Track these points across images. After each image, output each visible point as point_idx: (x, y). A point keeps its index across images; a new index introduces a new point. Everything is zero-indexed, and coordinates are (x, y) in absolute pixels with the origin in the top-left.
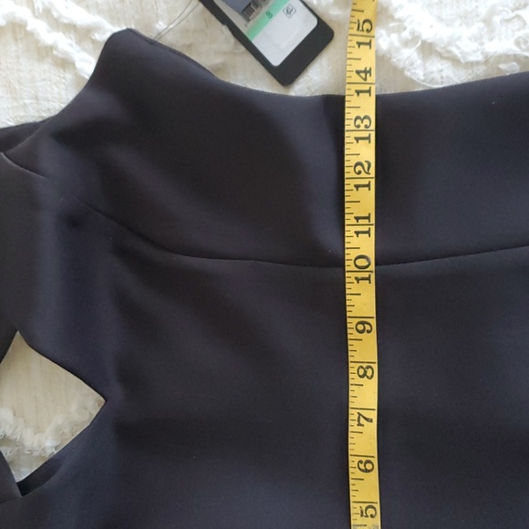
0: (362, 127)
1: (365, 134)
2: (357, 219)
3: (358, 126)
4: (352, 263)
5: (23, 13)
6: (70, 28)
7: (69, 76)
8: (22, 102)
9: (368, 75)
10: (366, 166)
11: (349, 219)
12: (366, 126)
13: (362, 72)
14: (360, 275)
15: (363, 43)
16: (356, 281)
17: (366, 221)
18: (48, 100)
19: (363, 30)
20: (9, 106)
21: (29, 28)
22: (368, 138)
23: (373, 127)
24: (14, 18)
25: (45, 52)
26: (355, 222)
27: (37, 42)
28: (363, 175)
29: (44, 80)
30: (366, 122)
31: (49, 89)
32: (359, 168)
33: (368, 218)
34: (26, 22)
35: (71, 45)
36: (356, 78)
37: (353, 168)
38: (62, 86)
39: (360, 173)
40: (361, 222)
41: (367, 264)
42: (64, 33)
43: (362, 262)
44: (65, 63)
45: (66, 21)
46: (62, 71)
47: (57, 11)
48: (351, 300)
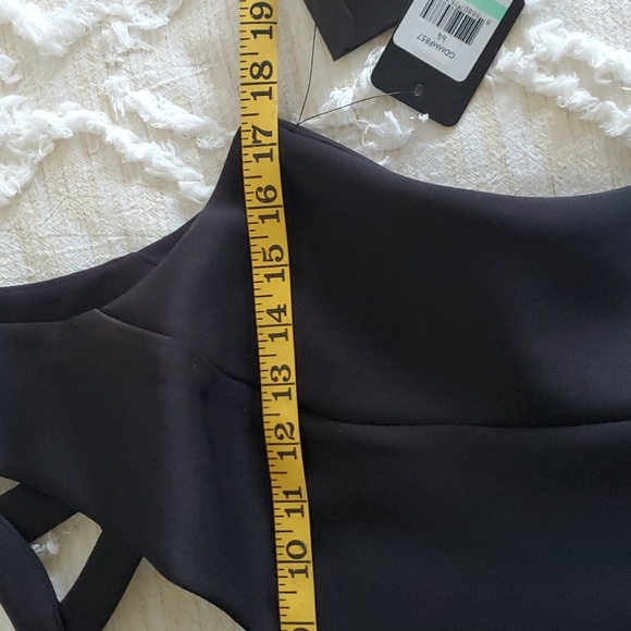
0: (281, 381)
1: (284, 389)
2: (287, 493)
3: (276, 379)
4: (284, 551)
5: (97, 118)
6: (166, 134)
7: (169, 200)
8: (105, 241)
9: (282, 314)
10: (288, 428)
11: (278, 495)
12: (285, 379)
13: (274, 311)
14: (295, 566)
15: (274, 276)
16: (289, 575)
17: (297, 497)
18: (143, 235)
19: (271, 260)
20: (87, 246)
21: (108, 139)
22: (288, 394)
23: (293, 379)
24: (84, 125)
25: (132, 170)
26: (284, 498)
27: (120, 156)
28: (286, 440)
29: (133, 208)
30: (285, 373)
31: (142, 219)
32: (280, 432)
33: (299, 493)
34: (103, 131)
35: (169, 158)
36: (268, 320)
37: (273, 432)
38: (161, 214)
39: (281, 437)
40: (291, 497)
41: (302, 552)
42: (158, 142)
43: (296, 550)
44: (163, 183)
45: (160, 126)
46: (158, 194)
47: (148, 113)
48: (285, 600)
